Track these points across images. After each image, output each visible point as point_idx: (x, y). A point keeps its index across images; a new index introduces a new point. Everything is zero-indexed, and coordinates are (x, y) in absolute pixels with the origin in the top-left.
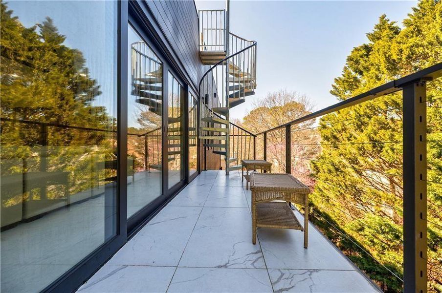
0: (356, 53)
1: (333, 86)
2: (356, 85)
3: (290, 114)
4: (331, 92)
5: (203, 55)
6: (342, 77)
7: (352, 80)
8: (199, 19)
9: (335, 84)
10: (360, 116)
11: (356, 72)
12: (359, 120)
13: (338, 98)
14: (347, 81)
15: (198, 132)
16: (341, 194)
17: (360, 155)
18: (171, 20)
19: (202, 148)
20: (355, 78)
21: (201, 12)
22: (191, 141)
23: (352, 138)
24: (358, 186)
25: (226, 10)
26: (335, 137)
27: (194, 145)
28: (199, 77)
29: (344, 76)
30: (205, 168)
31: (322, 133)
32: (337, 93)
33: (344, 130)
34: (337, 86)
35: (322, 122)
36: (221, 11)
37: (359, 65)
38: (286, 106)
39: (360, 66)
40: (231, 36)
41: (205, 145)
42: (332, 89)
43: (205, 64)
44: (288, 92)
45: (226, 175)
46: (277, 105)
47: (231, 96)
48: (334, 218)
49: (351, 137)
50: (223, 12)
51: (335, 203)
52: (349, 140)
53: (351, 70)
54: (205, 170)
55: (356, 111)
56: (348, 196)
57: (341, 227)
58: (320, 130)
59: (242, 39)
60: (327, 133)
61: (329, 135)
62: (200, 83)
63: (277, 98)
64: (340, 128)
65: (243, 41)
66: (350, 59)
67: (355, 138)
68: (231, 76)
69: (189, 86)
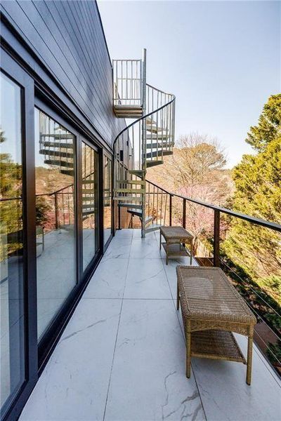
0: (273, 101)
1: (249, 134)
2: (272, 135)
3: (201, 156)
4: (247, 140)
5: (118, 109)
6: (258, 126)
7: (269, 130)
8: (112, 70)
9: (250, 133)
10: (277, 170)
11: (273, 122)
12: (276, 174)
13: (253, 146)
14: (263, 131)
15: (113, 193)
16: (255, 248)
17: (276, 210)
18: (85, 86)
19: (116, 208)
20: (272, 128)
21: (115, 62)
22: (105, 202)
23: (268, 192)
24: (273, 241)
25: (143, 61)
26: (249, 189)
27: (108, 205)
28: (113, 134)
29: (260, 124)
30: (119, 227)
31: (236, 183)
32: (252, 141)
33: (260, 182)
34: (253, 135)
35: (237, 172)
36: (137, 61)
37: (276, 113)
38: (197, 147)
39: (277, 115)
40: (147, 86)
41: (119, 206)
42: (248, 137)
43: (119, 117)
44: (200, 134)
45: (142, 237)
46: (188, 146)
47: (149, 155)
48: (248, 272)
49: (267, 190)
50: (139, 62)
51: (247, 254)
52: (265, 194)
53: (267, 119)
54: (119, 229)
55: (272, 164)
56: (262, 250)
57: (254, 279)
58: (234, 180)
59: (159, 91)
60: (243, 183)
61: (244, 186)
62: (115, 142)
63: (189, 139)
64: (255, 179)
65: (160, 93)
66: (267, 108)
67: (271, 192)
68: (148, 133)
69: (104, 150)
